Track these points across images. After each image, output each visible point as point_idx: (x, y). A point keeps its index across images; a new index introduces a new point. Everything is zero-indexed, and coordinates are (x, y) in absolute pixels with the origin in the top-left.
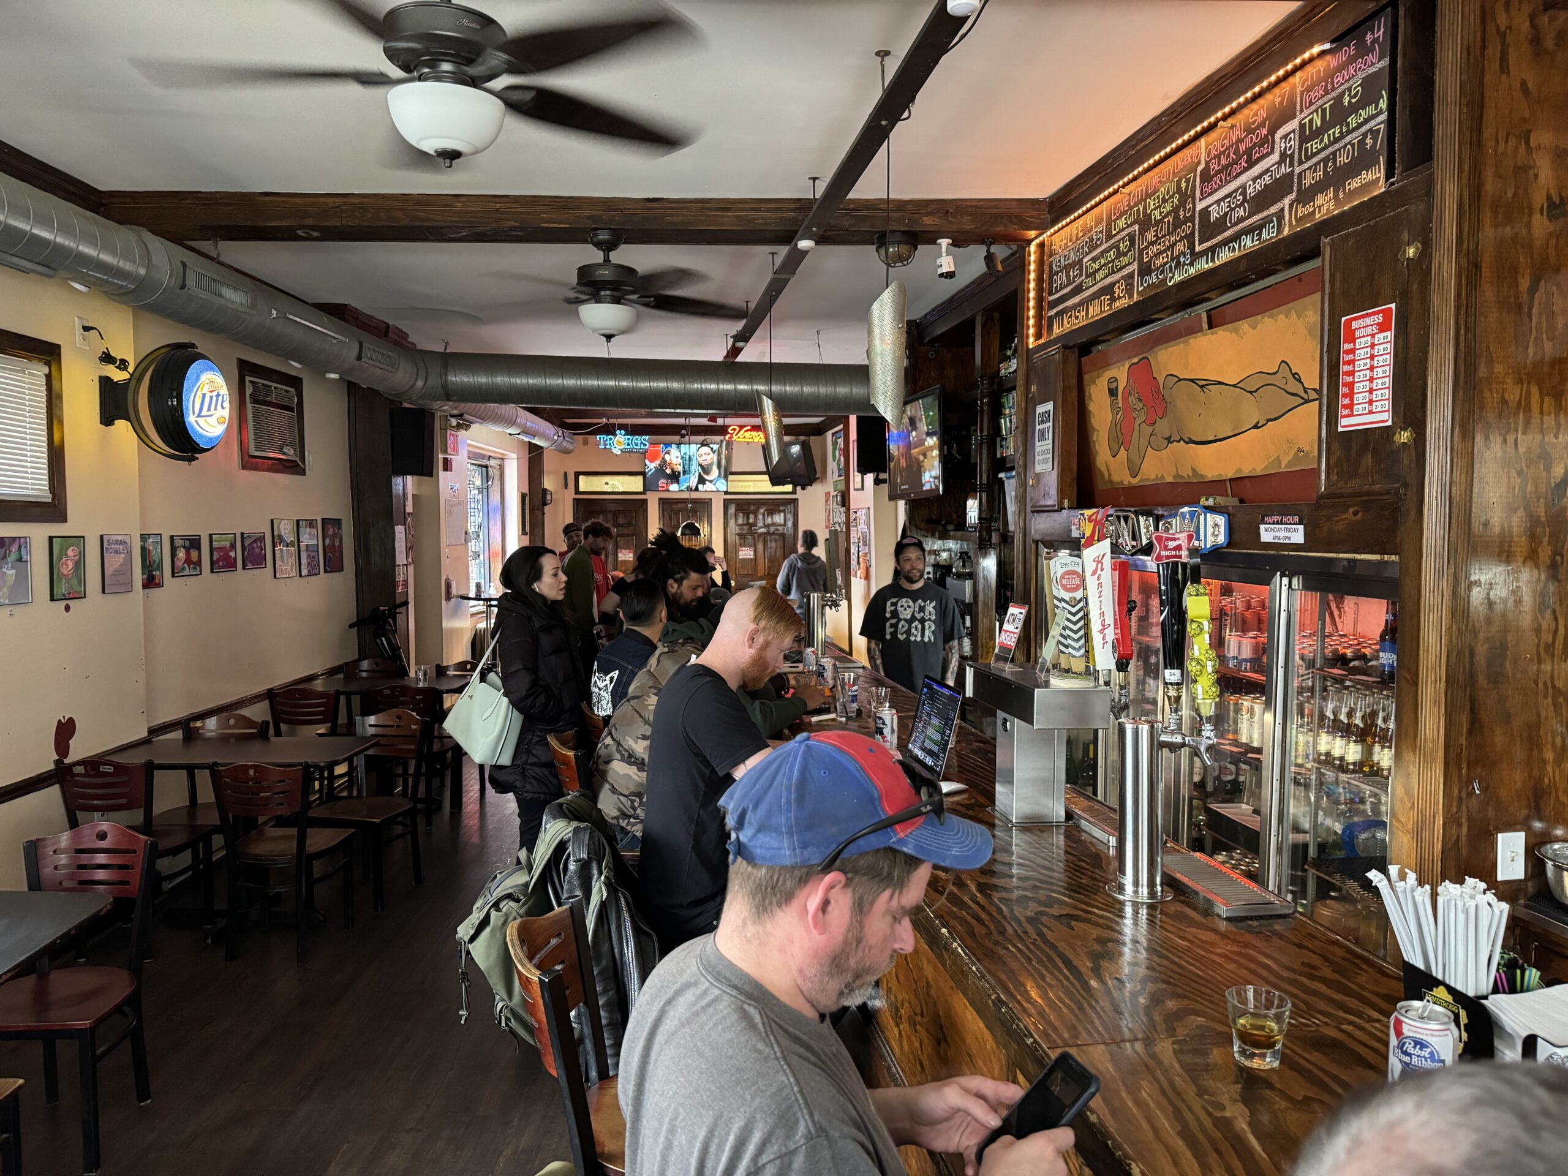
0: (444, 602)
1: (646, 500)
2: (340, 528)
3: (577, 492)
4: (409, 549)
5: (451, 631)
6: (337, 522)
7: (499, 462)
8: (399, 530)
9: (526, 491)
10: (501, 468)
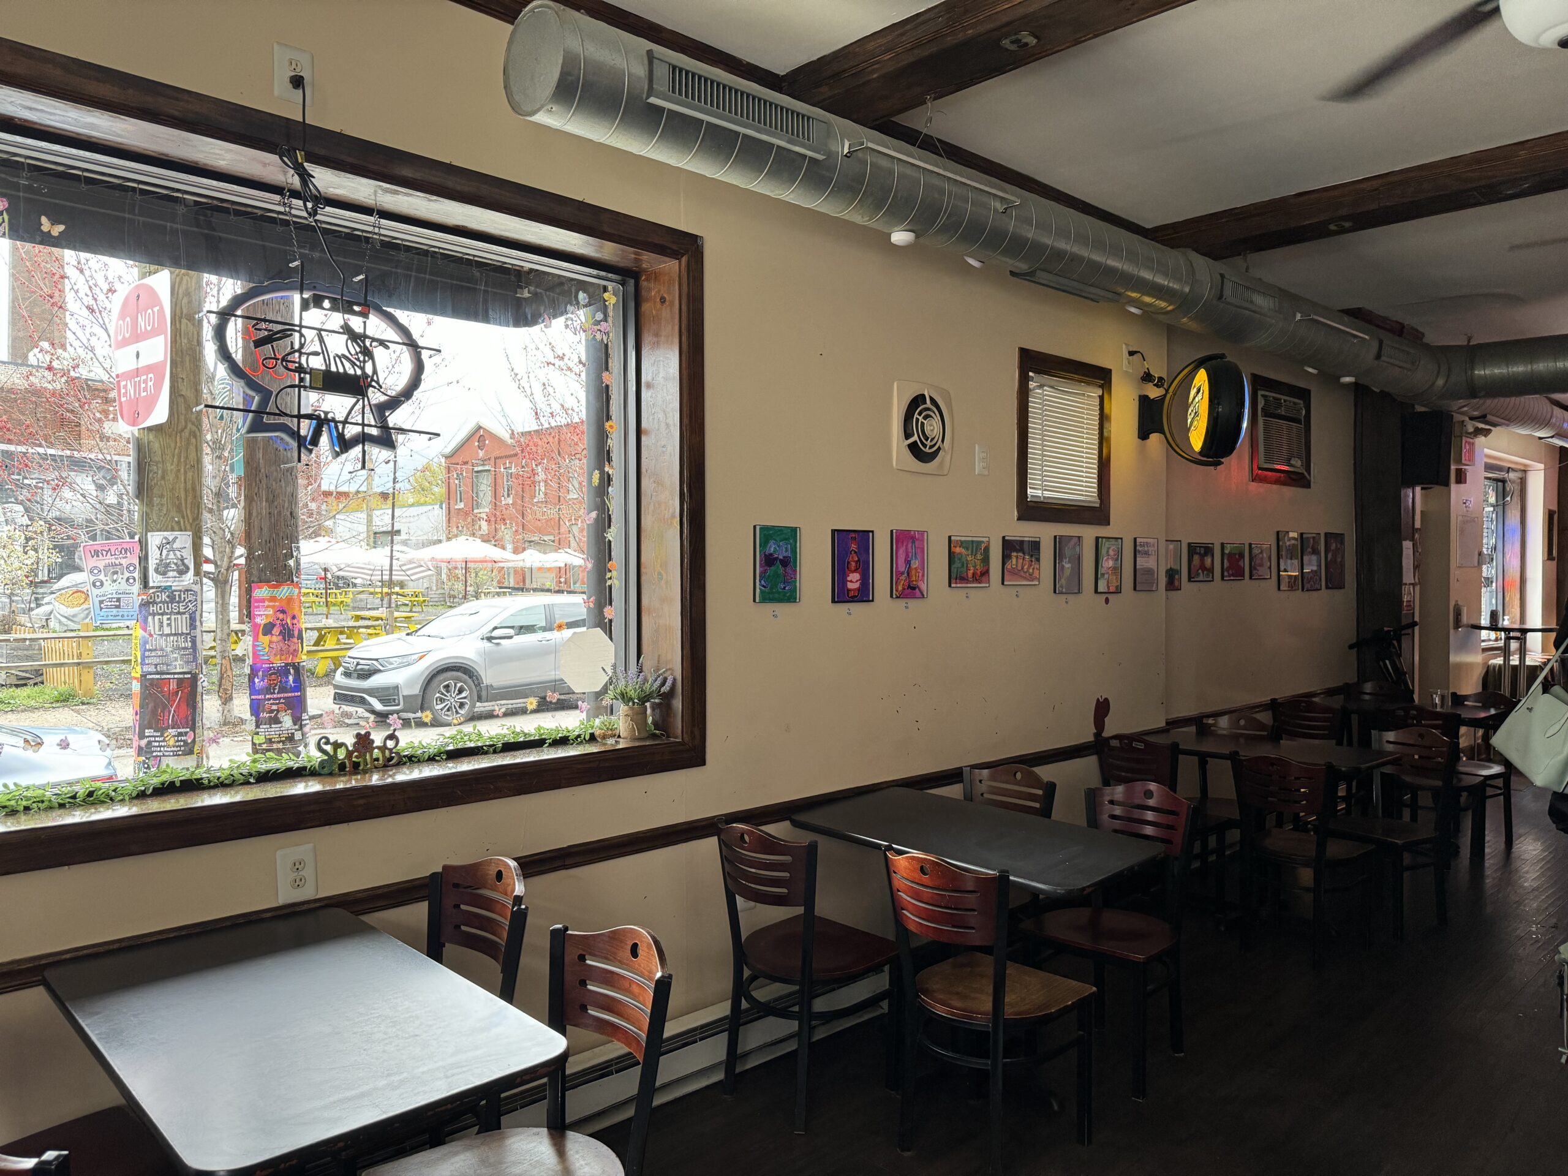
0: (1452, 631)
2: (1342, 543)
4: (1416, 567)
6: (1339, 537)
7: (1521, 475)
8: (1407, 545)
9: (1555, 507)
10: (1524, 482)
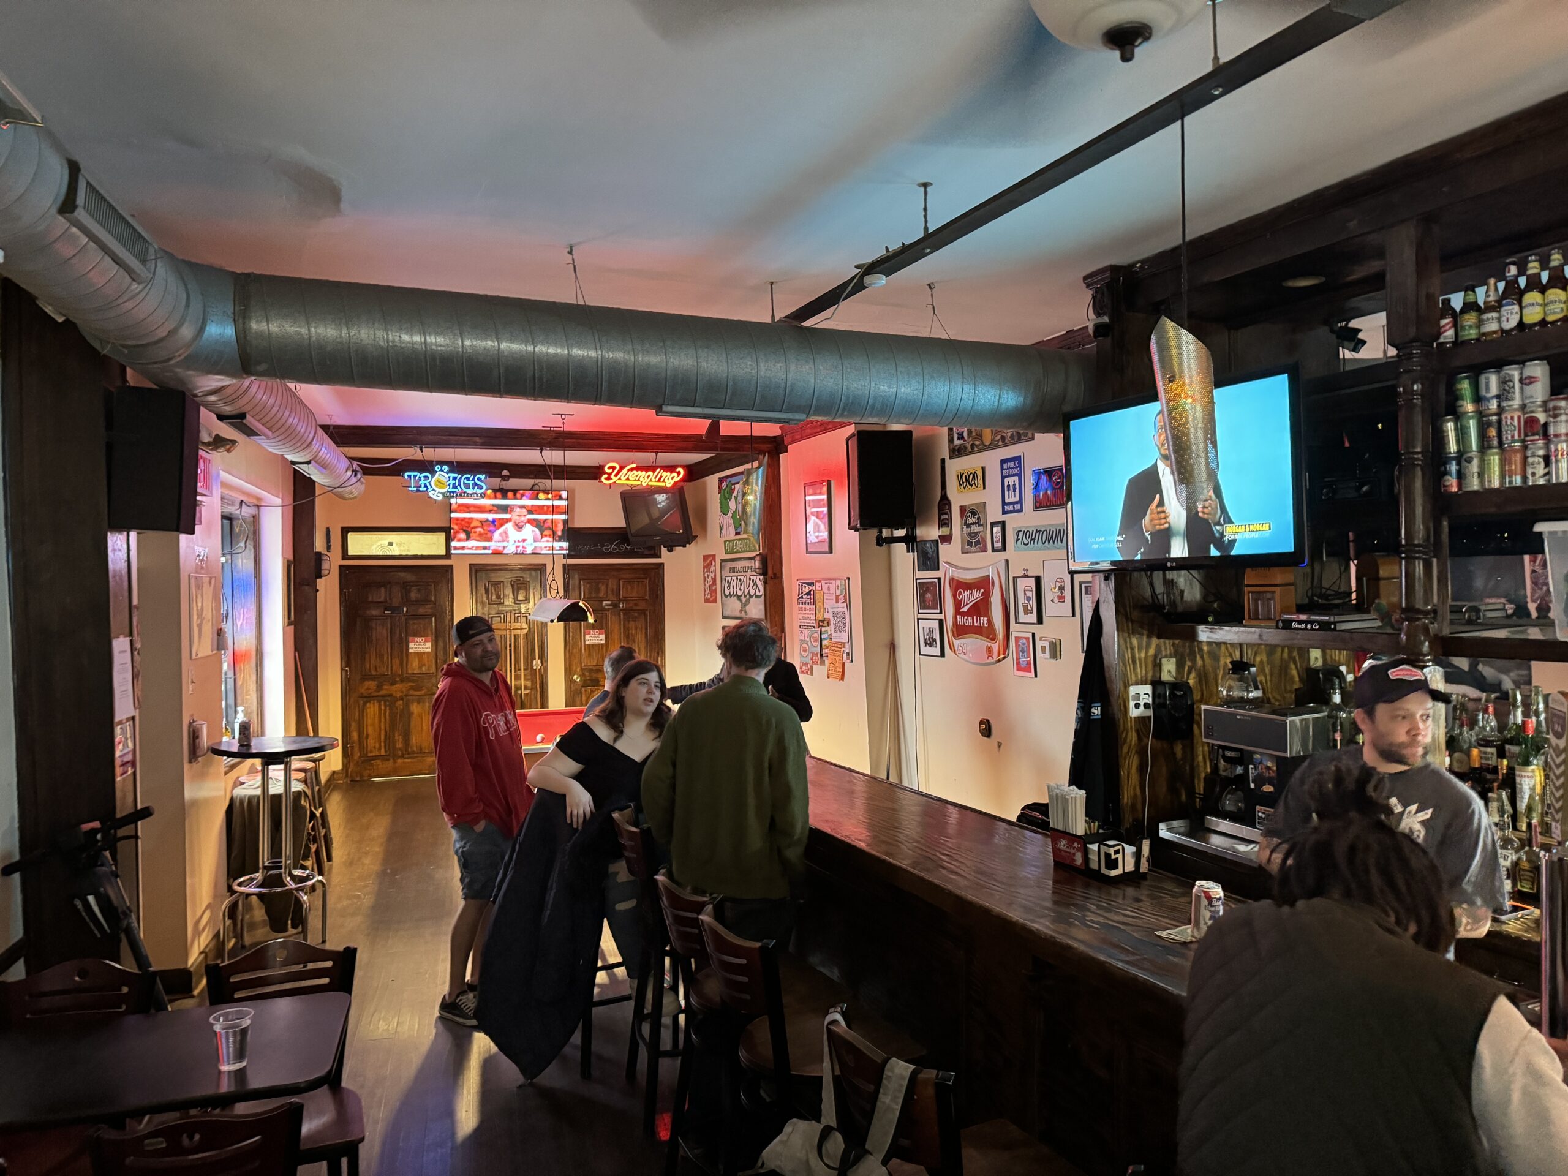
0: (186, 766)
1: (452, 566)
3: (345, 555)
5: (195, 803)
7: (252, 511)
8: (121, 646)
9: (291, 558)
10: (255, 520)
